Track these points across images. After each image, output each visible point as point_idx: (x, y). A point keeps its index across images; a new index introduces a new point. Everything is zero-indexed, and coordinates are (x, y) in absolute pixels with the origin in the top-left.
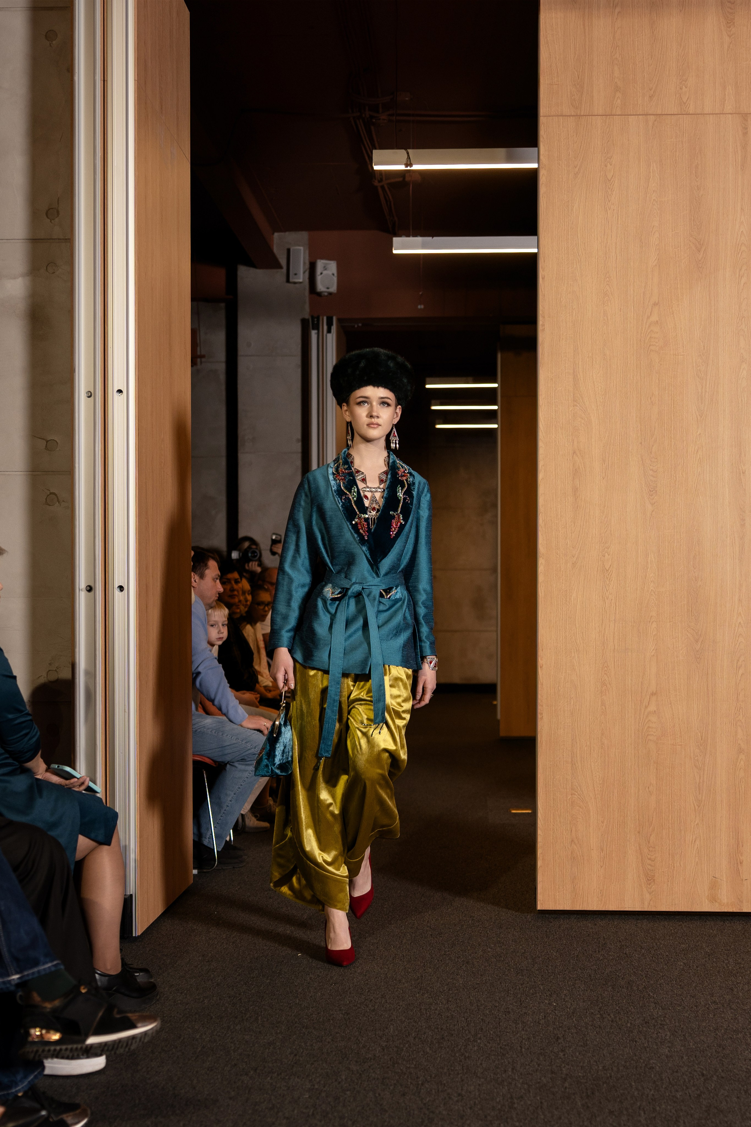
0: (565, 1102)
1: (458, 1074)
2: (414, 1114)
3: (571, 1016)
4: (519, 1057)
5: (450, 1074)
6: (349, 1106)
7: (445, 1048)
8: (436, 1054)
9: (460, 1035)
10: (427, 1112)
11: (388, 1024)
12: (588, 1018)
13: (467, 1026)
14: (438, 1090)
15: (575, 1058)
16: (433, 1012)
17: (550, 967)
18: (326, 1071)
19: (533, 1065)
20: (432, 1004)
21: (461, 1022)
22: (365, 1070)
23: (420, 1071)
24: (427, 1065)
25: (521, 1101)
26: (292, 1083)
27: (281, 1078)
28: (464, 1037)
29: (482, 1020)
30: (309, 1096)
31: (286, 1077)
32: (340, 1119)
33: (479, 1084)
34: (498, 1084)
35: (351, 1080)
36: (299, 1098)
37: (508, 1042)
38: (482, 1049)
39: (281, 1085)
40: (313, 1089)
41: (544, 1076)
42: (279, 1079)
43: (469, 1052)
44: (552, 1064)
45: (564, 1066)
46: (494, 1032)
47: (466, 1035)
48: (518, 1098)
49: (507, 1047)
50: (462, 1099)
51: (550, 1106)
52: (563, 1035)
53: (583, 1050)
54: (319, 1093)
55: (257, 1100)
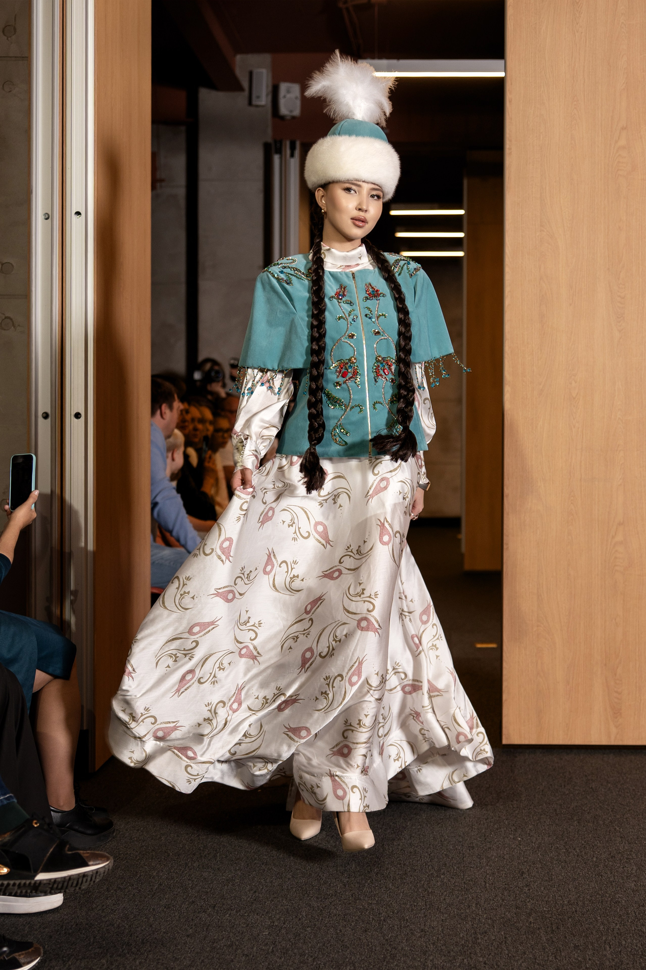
0: (530, 937)
1: (421, 909)
2: (376, 950)
3: (537, 851)
4: (483, 892)
5: (412, 910)
6: (310, 942)
7: (408, 884)
8: (399, 890)
9: (423, 871)
10: (389, 948)
12: (554, 853)
13: (430, 861)
14: (401, 926)
15: (540, 893)
18: (286, 907)
19: (497, 900)
20: (395, 839)
21: (424, 858)
22: (326, 906)
23: (382, 907)
24: (390, 901)
25: (484, 936)
26: (252, 920)
27: (240, 915)
28: (427, 873)
29: (446, 855)
30: (269, 933)
31: (246, 914)
32: (300, 956)
33: (443, 920)
34: (462, 919)
35: (312, 916)
36: (259, 935)
37: (473, 877)
38: (446, 884)
39: (240, 922)
40: (273, 926)
41: (509, 911)
42: (238, 916)
43: (433, 887)
44: (517, 899)
45: (529, 901)
46: (458, 868)
47: (430, 871)
48: (483, 933)
49: (471, 883)
50: (425, 935)
51: (515, 941)
52: (528, 870)
53: (549, 885)
54: (279, 930)
55: (215, 937)
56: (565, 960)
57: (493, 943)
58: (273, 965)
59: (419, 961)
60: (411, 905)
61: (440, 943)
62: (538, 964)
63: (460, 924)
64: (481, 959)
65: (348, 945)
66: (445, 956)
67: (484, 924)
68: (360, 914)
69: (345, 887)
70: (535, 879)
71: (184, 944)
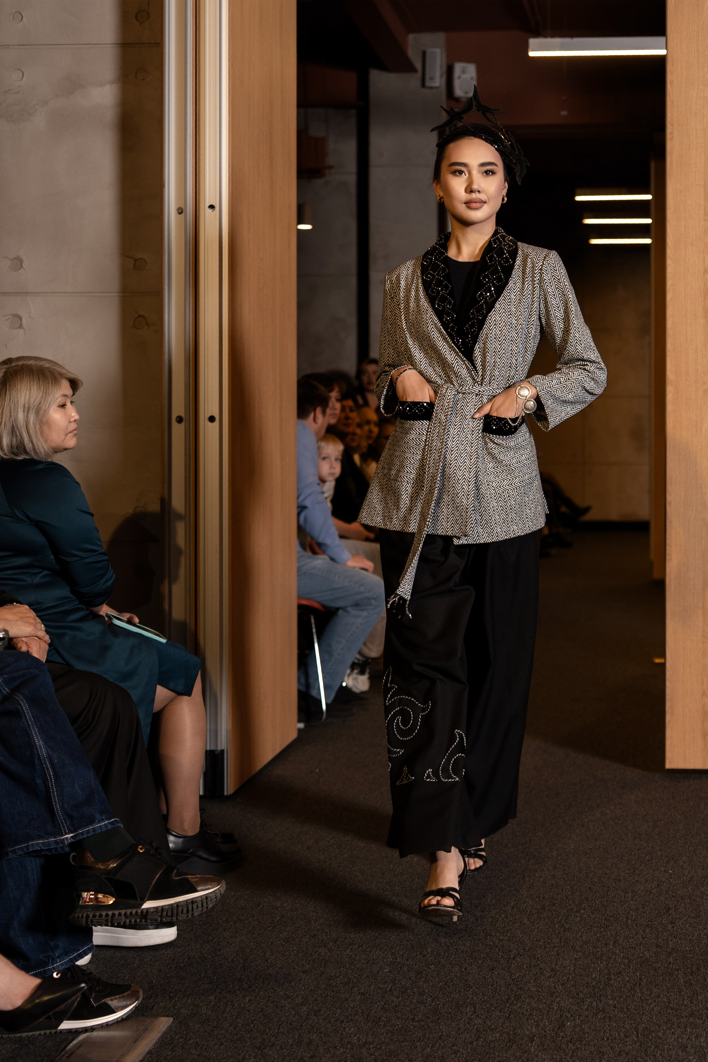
0: (667, 978)
1: (555, 947)
2: (500, 990)
3: (686, 885)
4: (623, 929)
5: (545, 947)
6: (432, 981)
7: (544, 919)
8: (534, 926)
9: (563, 905)
10: (515, 989)
11: (486, 892)
12: (705, 887)
13: (572, 895)
14: (531, 964)
15: (684, 931)
16: (537, 879)
17: (672, 831)
18: (411, 942)
19: (638, 938)
20: (537, 871)
21: (566, 891)
22: (454, 942)
23: (513, 944)
24: (522, 937)
25: (618, 977)
26: (373, 956)
27: (361, 950)
28: (567, 907)
29: (589, 888)
30: (390, 970)
31: (368, 950)
32: (420, 995)
33: (576, 958)
34: (597, 958)
35: (437, 953)
36: (379, 972)
37: (615, 912)
38: (585, 920)
39: (360, 957)
40: (395, 962)
41: (649, 950)
42: (359, 952)
43: (571, 923)
44: (659, 937)
45: (672, 940)
46: (601, 902)
47: (570, 905)
48: (617, 974)
49: (612, 919)
50: (555, 975)
51: (650, 983)
52: (675, 906)
53: (695, 922)
54: (401, 968)
55: (332, 974)
56: (702, 1004)
57: (626, 984)
58: (389, 1005)
59: (544, 1003)
60: (544, 942)
61: (570, 984)
62: (672, 1009)
63: (594, 963)
64: (611, 1002)
65: (472, 985)
66: (573, 998)
67: (619, 964)
68: (488, 951)
69: (478, 921)
70: (681, 915)
71: (299, 980)
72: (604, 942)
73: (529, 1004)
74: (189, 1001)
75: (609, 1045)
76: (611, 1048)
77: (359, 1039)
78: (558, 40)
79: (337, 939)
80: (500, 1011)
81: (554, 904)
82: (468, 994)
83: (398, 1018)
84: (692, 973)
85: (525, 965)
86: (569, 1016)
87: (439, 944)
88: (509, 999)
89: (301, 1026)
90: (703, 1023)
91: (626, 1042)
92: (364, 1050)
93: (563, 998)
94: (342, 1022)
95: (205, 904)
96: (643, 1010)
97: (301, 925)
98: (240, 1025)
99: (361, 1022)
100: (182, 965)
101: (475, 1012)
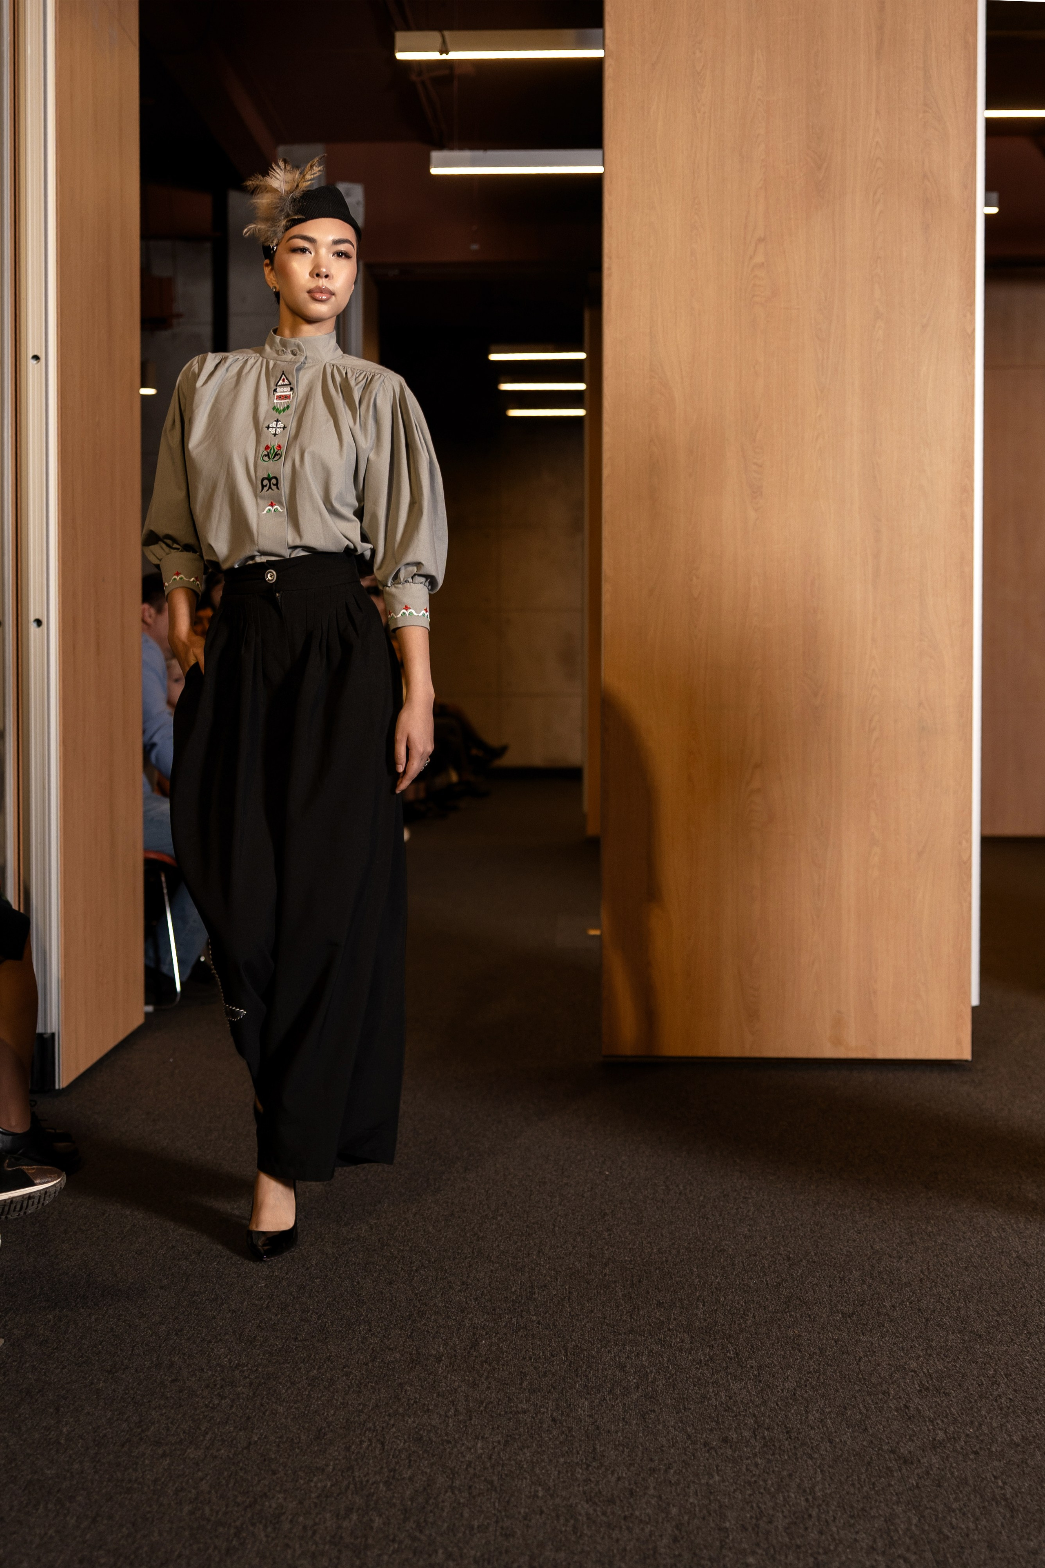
0: (602, 1291)
1: (466, 1258)
3: (627, 1188)
4: (549, 1237)
6: (317, 1297)
7: (453, 1226)
8: (440, 1234)
9: (476, 1211)
12: (650, 1190)
13: (486, 1199)
14: (437, 1278)
15: (624, 1239)
19: (567, 1247)
21: (479, 1195)
22: (343, 1253)
23: (416, 1255)
24: (426, 1247)
25: (543, 1290)
28: (481, 1214)
29: (508, 1192)
33: (492, 1270)
34: (517, 1270)
36: (252, 1287)
37: (539, 1219)
38: (503, 1227)
40: (272, 1276)
41: (580, 1261)
43: (485, 1231)
44: (592, 1246)
45: (608, 1249)
46: (521, 1207)
47: (484, 1211)
48: (541, 1287)
49: (536, 1226)
50: (467, 1289)
51: (581, 1297)
52: (612, 1211)
53: (636, 1229)
54: (280, 1282)
55: (196, 1290)
57: (553, 1299)
59: (454, 1320)
60: (454, 1252)
61: (485, 1298)
62: (607, 1325)
63: (513, 1276)
64: (534, 1318)
65: (365, 1300)
66: (488, 1314)
67: (545, 1276)
68: (386, 1262)
69: (372, 1229)
70: (620, 1221)
71: (156, 1297)
72: (525, 1252)
73: (435, 1321)
74: (23, 1321)
75: (532, 1365)
76: (535, 1368)
77: (230, 1361)
78: (467, 154)
79: (201, 1251)
80: (401, 1329)
81: (465, 1210)
82: (361, 1310)
83: (277, 1337)
84: (632, 1285)
85: (430, 1279)
86: (484, 1333)
87: (325, 1256)
88: (411, 1315)
89: (160, 1347)
90: (645, 1340)
91: (553, 1362)
92: (237, 1372)
93: (476, 1314)
94: (210, 1342)
95: (42, 1200)
96: (573, 1326)
97: (157, 1235)
98: (85, 1346)
99: (232, 1342)
100: (12, 1280)
101: (370, 1330)
